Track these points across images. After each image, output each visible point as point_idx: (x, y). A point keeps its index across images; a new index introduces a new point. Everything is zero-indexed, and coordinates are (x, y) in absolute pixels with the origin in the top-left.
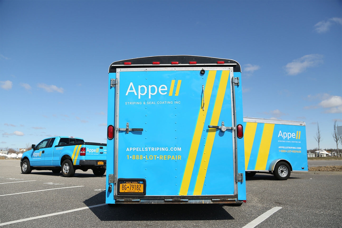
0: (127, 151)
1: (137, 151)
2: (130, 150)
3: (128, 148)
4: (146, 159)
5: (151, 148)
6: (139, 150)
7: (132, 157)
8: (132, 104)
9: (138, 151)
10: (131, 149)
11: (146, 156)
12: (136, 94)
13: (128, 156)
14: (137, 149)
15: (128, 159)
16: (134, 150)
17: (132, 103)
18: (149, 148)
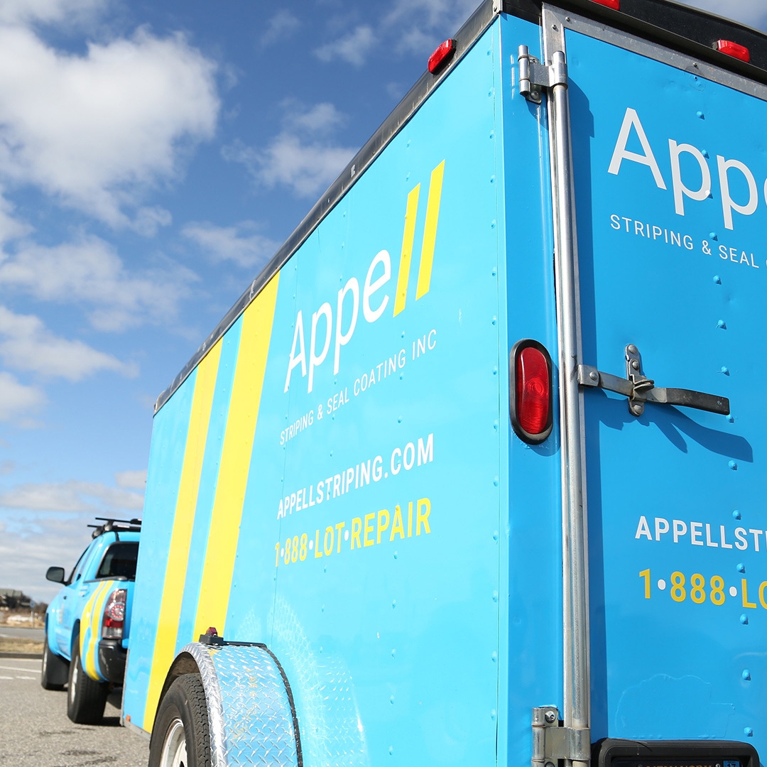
0: (638, 536)
1: (694, 542)
2: (658, 531)
3: (643, 520)
4: (746, 604)
5: (761, 532)
6: (703, 538)
7: (669, 585)
8: (645, 230)
9: (701, 543)
10: (662, 526)
11: (744, 581)
12: (661, 184)
13: (646, 573)
14: (694, 533)
15: (647, 596)
16: (676, 533)
17: (645, 227)
18: (751, 531)
